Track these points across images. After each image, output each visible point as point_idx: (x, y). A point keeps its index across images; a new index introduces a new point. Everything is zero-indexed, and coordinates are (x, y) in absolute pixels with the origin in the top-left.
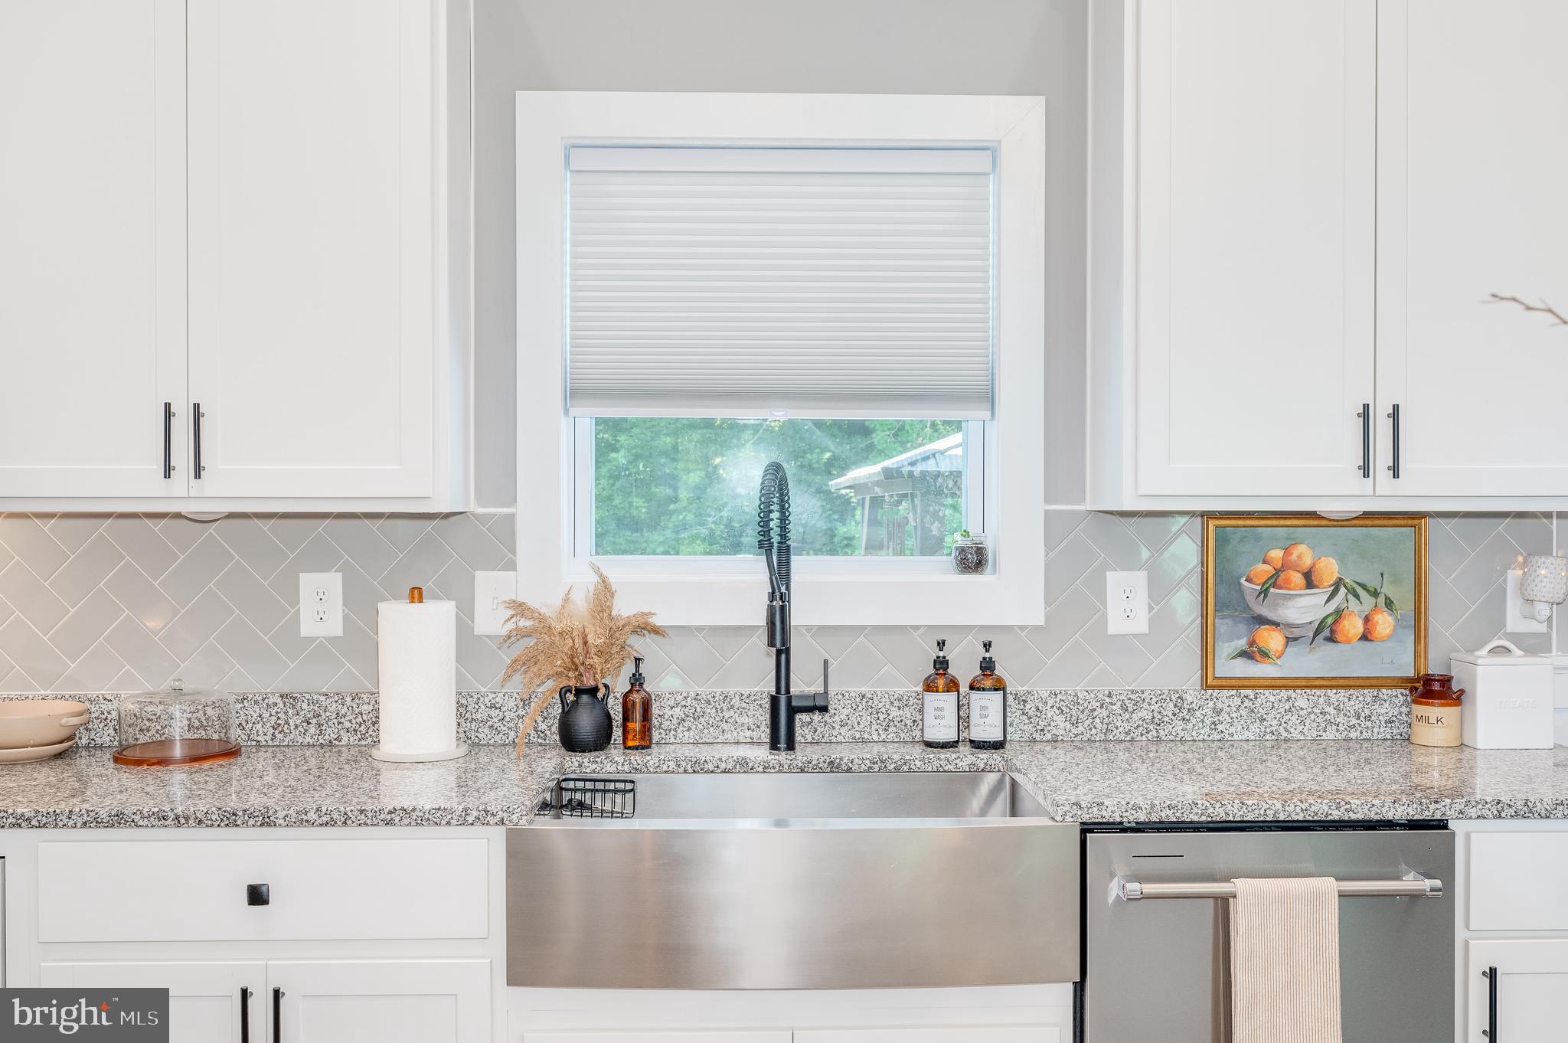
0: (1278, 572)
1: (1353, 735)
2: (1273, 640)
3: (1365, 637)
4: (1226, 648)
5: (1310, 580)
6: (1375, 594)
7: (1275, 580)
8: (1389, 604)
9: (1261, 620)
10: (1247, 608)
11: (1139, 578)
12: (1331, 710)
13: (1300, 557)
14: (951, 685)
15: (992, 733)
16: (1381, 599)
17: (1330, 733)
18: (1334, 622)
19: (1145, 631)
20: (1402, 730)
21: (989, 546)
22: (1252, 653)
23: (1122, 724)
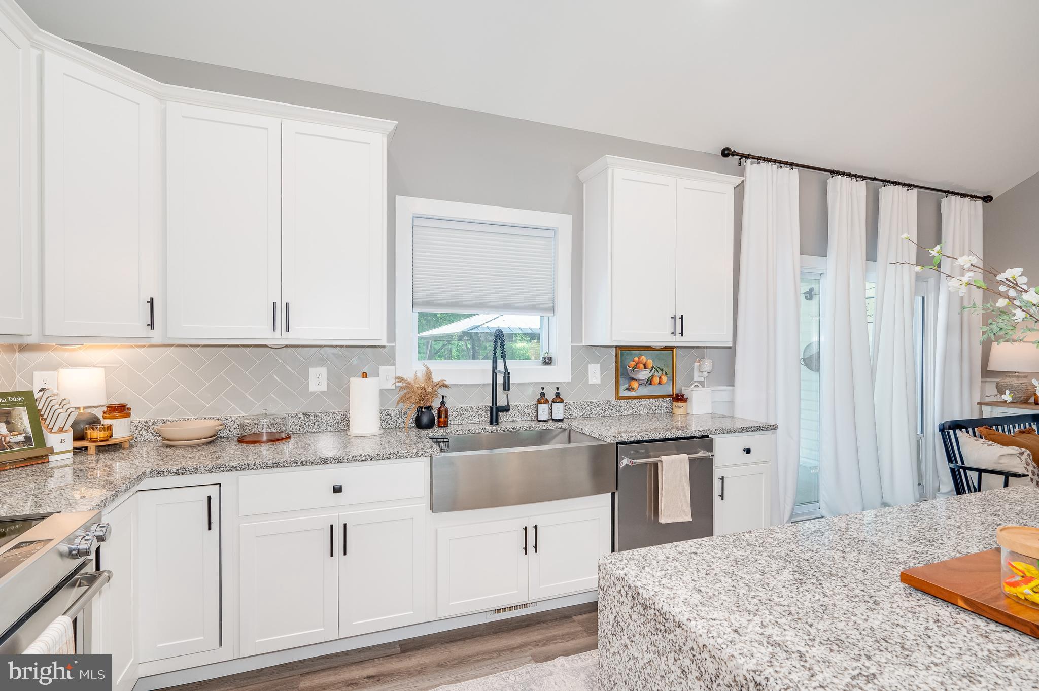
0: (637, 364)
1: (656, 412)
2: (635, 385)
3: (659, 383)
4: (622, 388)
5: (645, 367)
6: (662, 370)
7: (636, 367)
8: (666, 373)
9: (632, 379)
10: (628, 375)
11: (598, 366)
12: (651, 405)
13: (642, 360)
14: (547, 402)
15: (561, 417)
16: (664, 372)
17: (651, 412)
18: (652, 379)
19: (600, 382)
20: (670, 410)
21: (553, 357)
22: (629, 389)
23: (594, 412)
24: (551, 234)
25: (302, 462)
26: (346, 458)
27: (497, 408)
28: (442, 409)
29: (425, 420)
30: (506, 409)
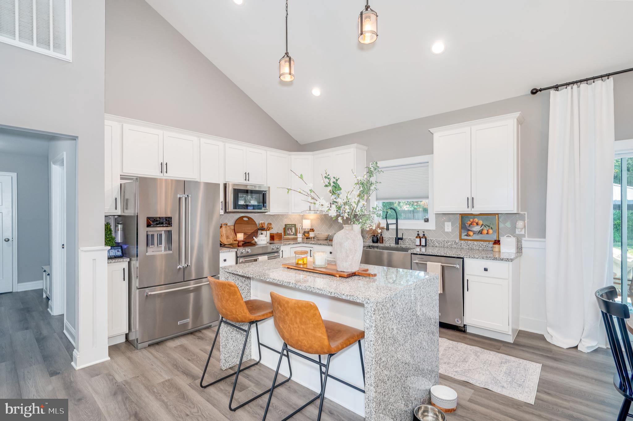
0: (472, 223)
1: (485, 249)
2: (471, 233)
3: (487, 233)
4: (463, 234)
5: (477, 224)
6: (489, 227)
7: (471, 224)
8: (492, 228)
9: (469, 230)
10: (467, 228)
11: (450, 223)
12: (481, 245)
13: (476, 220)
14: (419, 237)
15: (425, 245)
16: (490, 228)
17: (481, 249)
18: (482, 231)
19: (450, 231)
20: (493, 249)
22: (468, 235)
23: (446, 245)
27: (398, 238)
28: (381, 237)
29: (375, 240)
30: (401, 239)
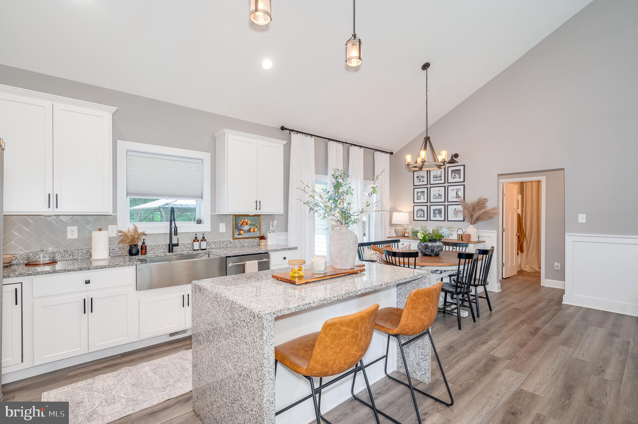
0: (243, 223)
1: (252, 245)
2: (242, 232)
3: (254, 231)
4: (236, 234)
5: (247, 224)
6: (255, 226)
7: (242, 224)
8: (257, 227)
9: (241, 230)
10: (239, 228)
11: (224, 224)
12: (250, 241)
13: (246, 221)
14: (198, 241)
15: (205, 248)
17: (249, 245)
18: (250, 229)
19: (225, 232)
20: (258, 243)
21: (202, 219)
22: (239, 234)
23: (222, 245)
24: (201, 161)
25: (68, 270)
26: (92, 267)
27: (172, 244)
28: (144, 246)
29: (134, 251)
30: (177, 245)
